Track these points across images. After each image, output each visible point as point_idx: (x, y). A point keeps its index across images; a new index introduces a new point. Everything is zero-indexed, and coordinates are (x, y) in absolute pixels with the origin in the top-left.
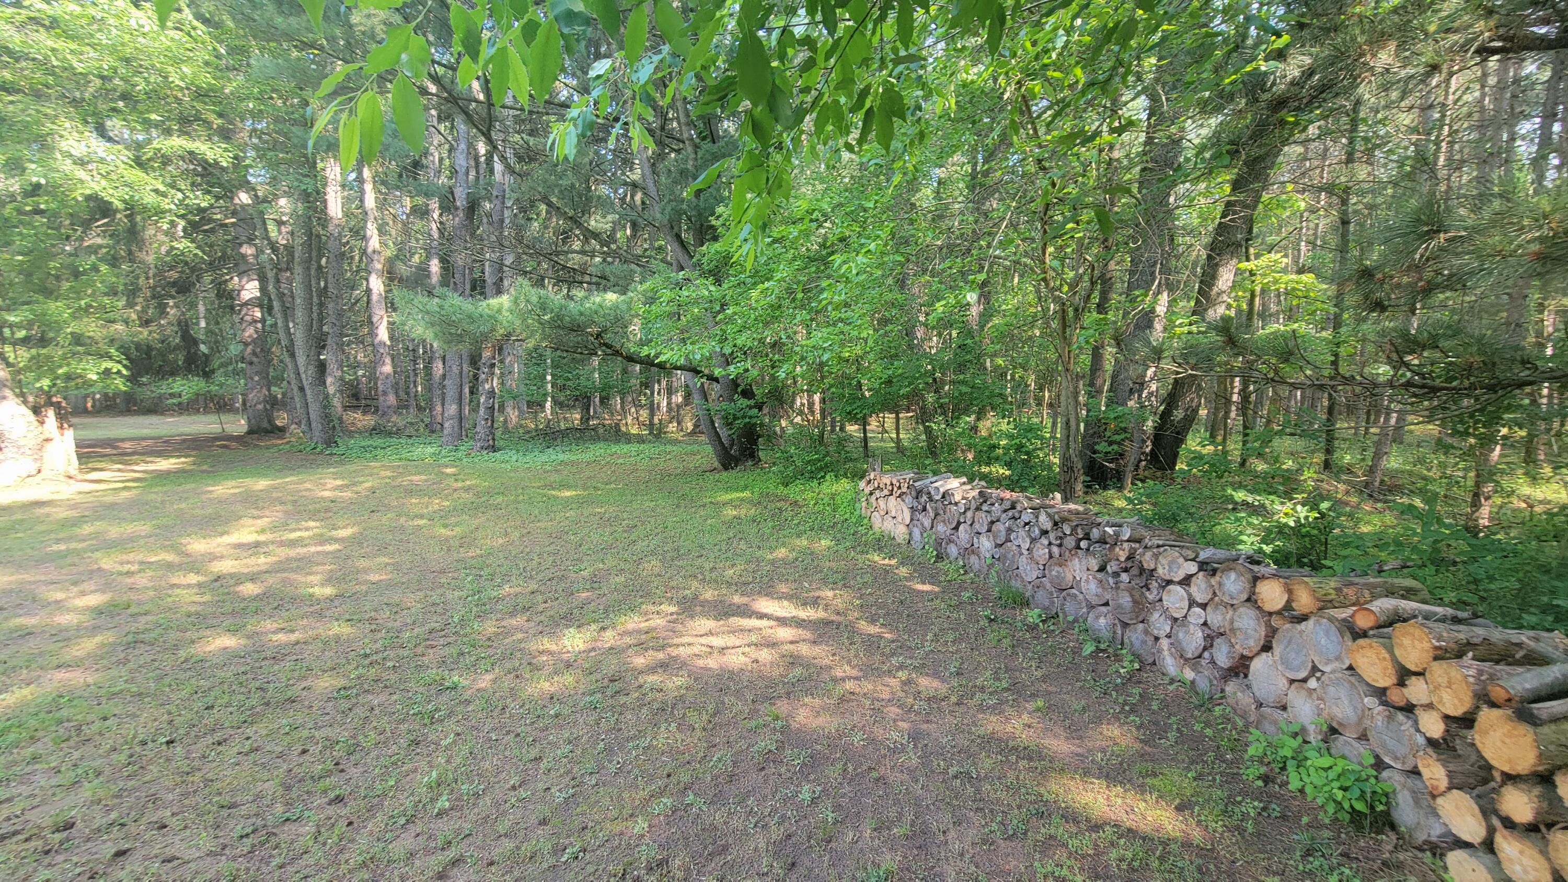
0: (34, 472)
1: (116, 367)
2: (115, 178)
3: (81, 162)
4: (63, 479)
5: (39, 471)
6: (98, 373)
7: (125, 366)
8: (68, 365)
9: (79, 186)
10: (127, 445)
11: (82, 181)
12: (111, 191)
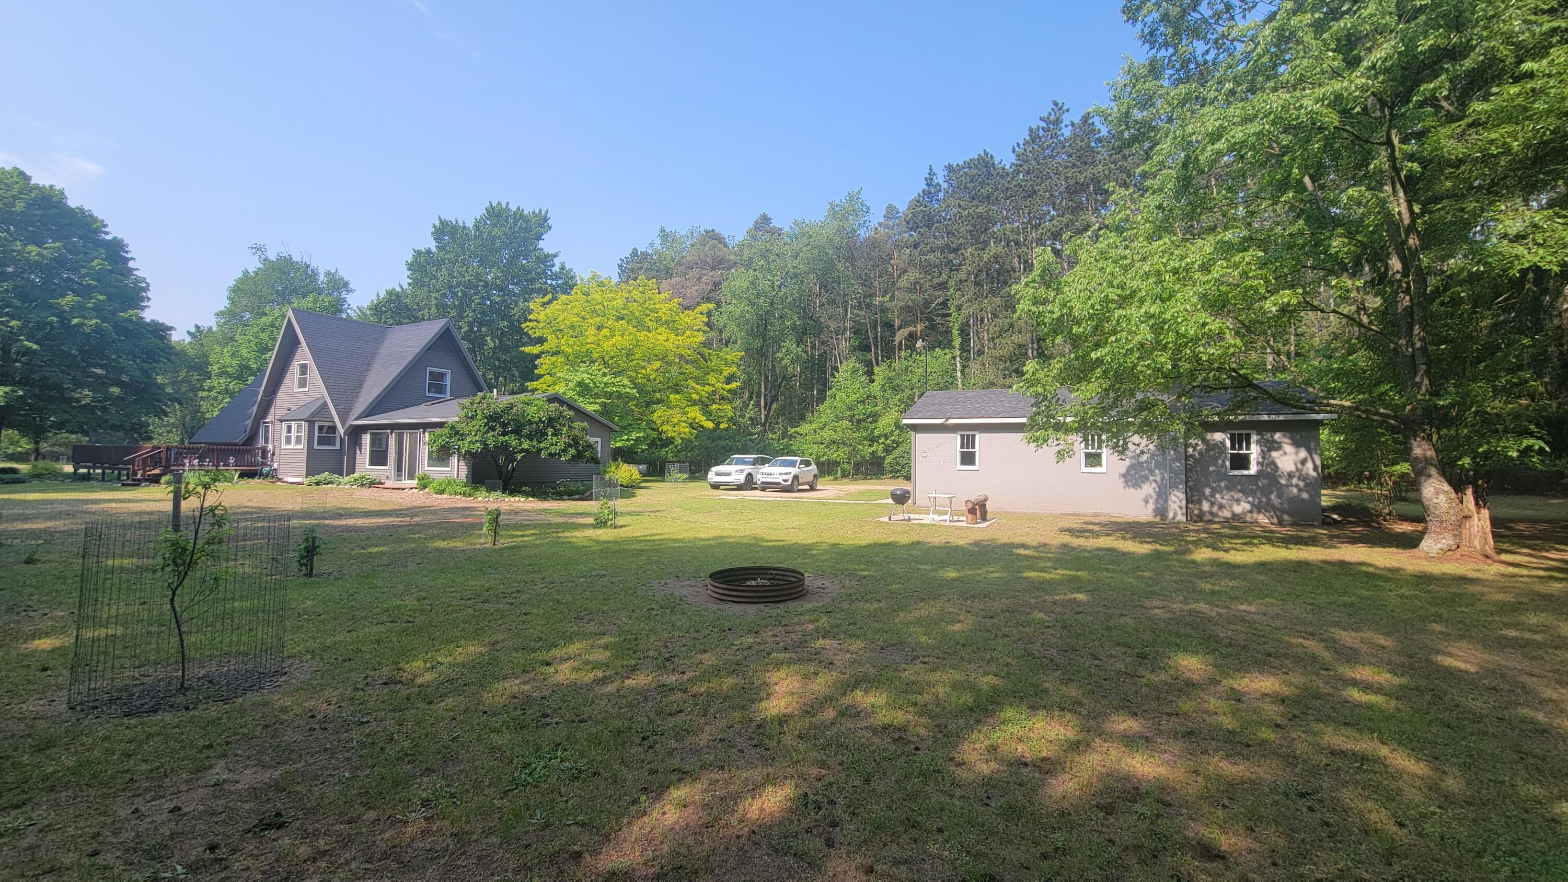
0: (1454, 547)
1: (1538, 444)
2: (1553, 243)
3: (1519, 238)
4: (1481, 557)
5: (1458, 547)
6: (1518, 451)
7: (1547, 443)
8: (1488, 443)
9: (1516, 262)
10: (1521, 526)
11: (1517, 257)
12: (1549, 258)
